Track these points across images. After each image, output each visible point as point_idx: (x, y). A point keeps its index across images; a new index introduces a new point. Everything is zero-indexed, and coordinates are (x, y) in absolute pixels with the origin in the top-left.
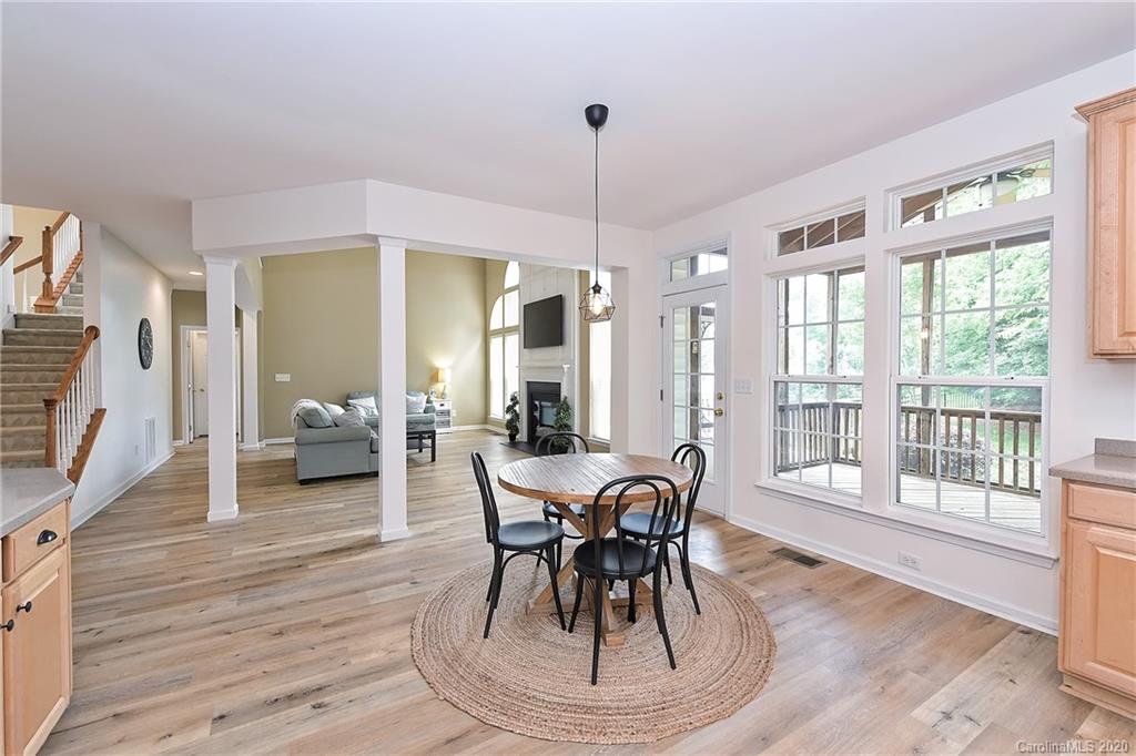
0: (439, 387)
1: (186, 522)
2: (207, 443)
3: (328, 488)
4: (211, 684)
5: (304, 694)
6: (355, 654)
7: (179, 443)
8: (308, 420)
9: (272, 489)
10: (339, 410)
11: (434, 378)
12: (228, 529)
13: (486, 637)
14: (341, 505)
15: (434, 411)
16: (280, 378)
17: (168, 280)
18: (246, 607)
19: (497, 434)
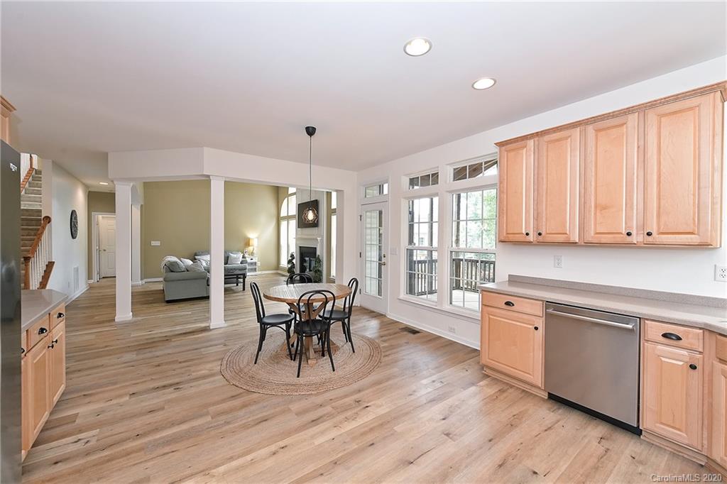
0: (250, 249)
1: (103, 322)
2: (115, 281)
3: (182, 305)
4: (127, 384)
5: (171, 385)
6: (194, 372)
7: (91, 281)
8: (171, 268)
9: (150, 306)
10: (190, 262)
11: (247, 243)
12: (126, 325)
13: (255, 363)
14: (190, 313)
15: (246, 262)
16: (153, 243)
17: (86, 186)
18: (141, 357)
19: (284, 276)
